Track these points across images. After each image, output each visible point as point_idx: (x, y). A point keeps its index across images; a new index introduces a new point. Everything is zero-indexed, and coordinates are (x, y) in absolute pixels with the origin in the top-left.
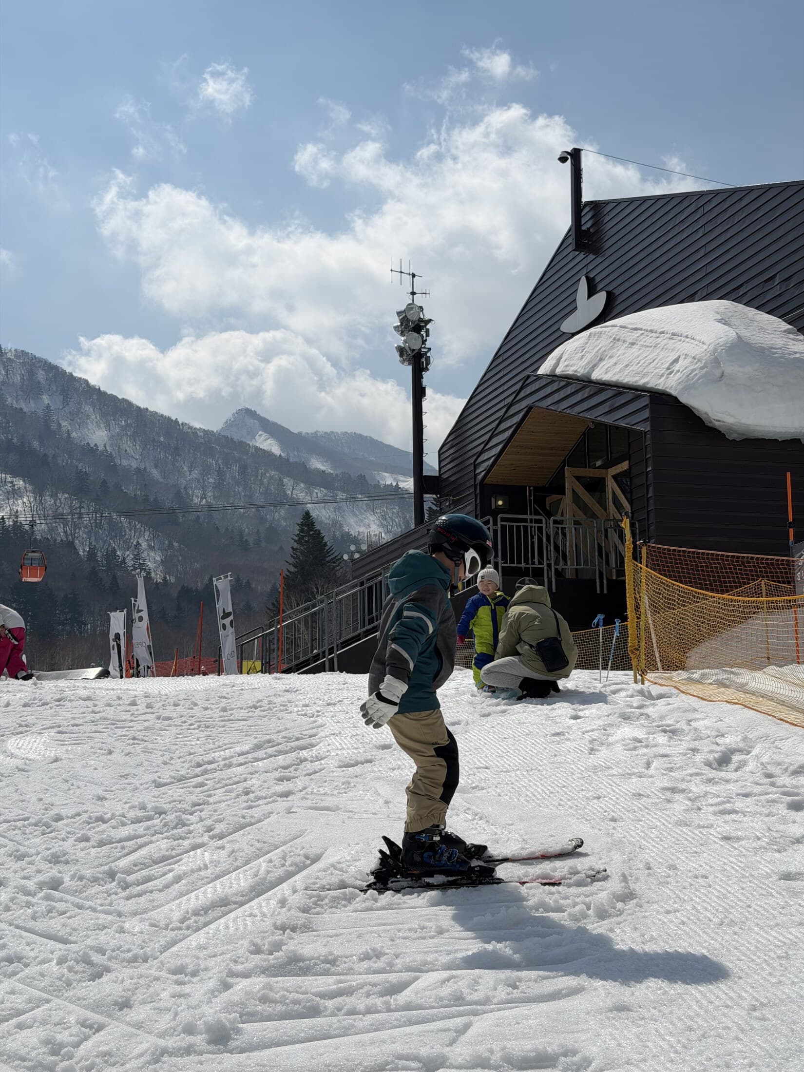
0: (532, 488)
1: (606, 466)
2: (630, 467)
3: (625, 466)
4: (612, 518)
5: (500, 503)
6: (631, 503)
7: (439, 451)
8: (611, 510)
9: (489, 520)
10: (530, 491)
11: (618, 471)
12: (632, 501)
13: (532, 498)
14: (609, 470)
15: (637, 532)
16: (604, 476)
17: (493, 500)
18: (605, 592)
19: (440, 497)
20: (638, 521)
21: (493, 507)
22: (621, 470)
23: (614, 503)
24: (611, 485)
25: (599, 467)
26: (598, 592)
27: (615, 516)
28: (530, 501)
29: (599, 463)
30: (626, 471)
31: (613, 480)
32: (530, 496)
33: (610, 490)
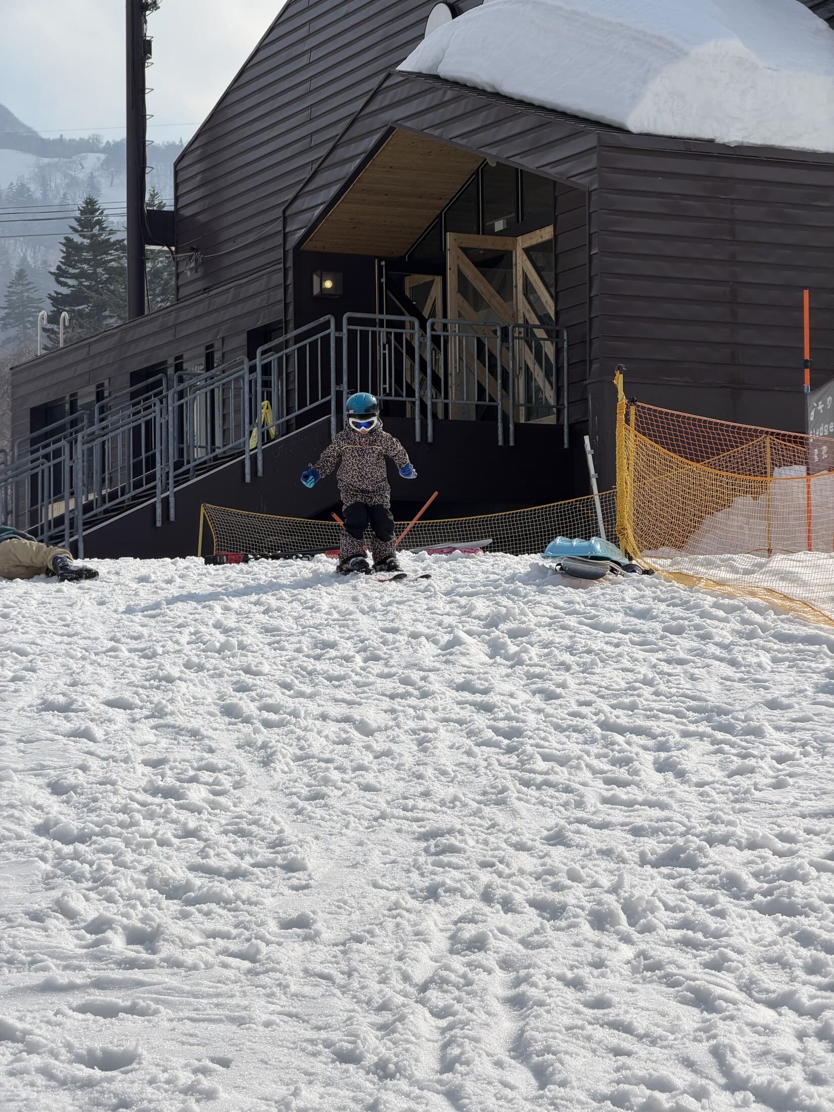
0: (383, 263)
1: (513, 231)
2: (555, 236)
3: (546, 234)
4: (521, 321)
5: (328, 284)
6: (556, 299)
7: (176, 164)
8: (520, 306)
9: (329, 321)
10: (380, 267)
11: (534, 242)
12: (557, 293)
13: (383, 280)
14: (519, 238)
15: (565, 346)
16: (510, 248)
17: (316, 279)
18: (512, 444)
19: (177, 252)
20: (567, 328)
21: (316, 291)
22: (540, 240)
23: (526, 295)
24: (522, 264)
25: (501, 233)
26: (500, 443)
27: (528, 316)
28: (381, 284)
29: (499, 225)
30: (548, 242)
31: (525, 257)
32: (380, 276)
33: (520, 273)
